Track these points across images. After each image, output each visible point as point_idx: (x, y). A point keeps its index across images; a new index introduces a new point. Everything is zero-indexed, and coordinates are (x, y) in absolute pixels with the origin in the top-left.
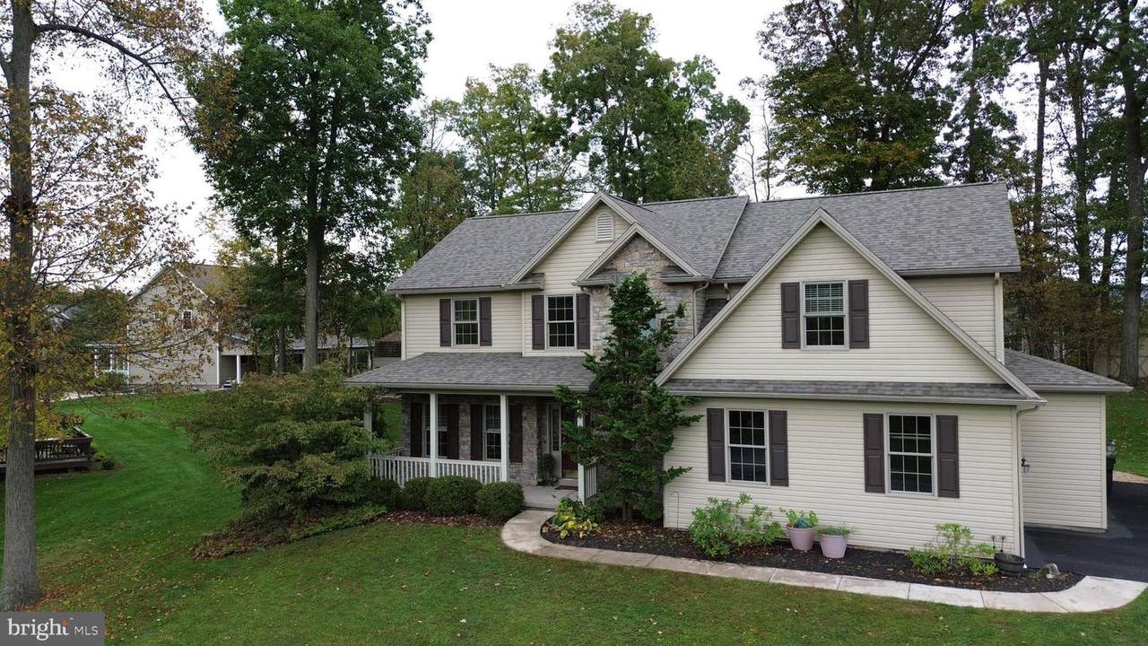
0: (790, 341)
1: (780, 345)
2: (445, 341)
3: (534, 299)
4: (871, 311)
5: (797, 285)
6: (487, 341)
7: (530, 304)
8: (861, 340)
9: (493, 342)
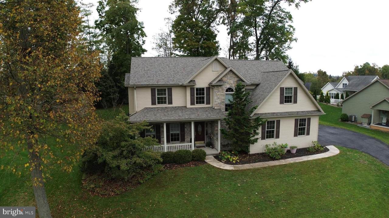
0: (281, 102)
1: (279, 103)
2: (153, 103)
3: (191, 89)
4: (298, 94)
5: (283, 88)
6: (170, 102)
7: (190, 91)
8: (295, 102)
9: (173, 103)
